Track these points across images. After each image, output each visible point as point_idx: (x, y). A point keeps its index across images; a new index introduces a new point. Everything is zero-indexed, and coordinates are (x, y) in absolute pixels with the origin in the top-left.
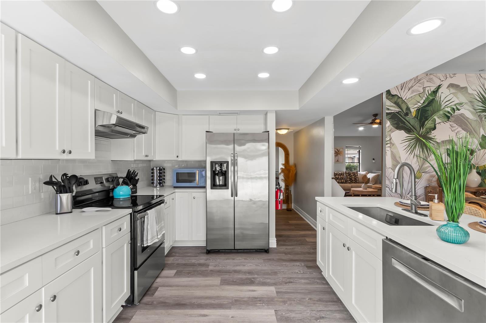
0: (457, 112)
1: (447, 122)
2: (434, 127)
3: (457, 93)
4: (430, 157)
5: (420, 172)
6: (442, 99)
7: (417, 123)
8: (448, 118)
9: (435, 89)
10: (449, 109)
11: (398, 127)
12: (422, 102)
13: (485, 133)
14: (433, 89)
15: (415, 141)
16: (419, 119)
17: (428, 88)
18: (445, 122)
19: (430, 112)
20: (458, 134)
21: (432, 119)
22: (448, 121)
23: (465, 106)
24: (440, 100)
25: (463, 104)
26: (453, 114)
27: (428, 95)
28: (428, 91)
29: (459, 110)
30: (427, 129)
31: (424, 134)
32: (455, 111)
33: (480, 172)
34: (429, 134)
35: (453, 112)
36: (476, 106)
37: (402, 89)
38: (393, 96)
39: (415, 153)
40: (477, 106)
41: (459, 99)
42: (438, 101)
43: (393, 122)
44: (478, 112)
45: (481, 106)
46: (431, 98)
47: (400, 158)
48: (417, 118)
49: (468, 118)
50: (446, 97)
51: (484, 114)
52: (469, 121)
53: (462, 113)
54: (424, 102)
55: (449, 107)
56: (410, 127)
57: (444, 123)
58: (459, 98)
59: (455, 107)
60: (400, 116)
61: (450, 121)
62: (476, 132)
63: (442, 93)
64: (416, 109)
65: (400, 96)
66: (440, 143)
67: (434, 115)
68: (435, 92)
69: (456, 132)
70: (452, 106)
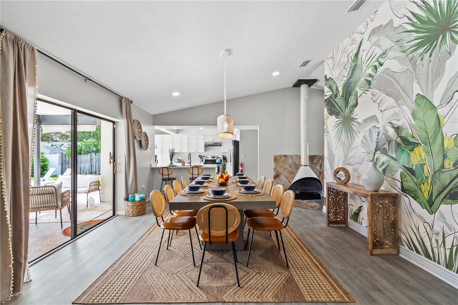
0: (380, 69)
1: (368, 91)
2: (356, 102)
3: (379, 39)
4: (353, 144)
5: (345, 164)
6: (363, 61)
7: (343, 103)
8: (369, 83)
9: (357, 49)
10: (370, 71)
11: (331, 113)
12: (346, 76)
13: (422, 90)
14: (355, 52)
15: (342, 124)
16: (344, 98)
17: (351, 54)
18: (367, 91)
19: (352, 84)
20: (381, 105)
21: (354, 94)
22: (369, 88)
23: (390, 54)
24: (361, 62)
25: (387, 53)
26: (374, 75)
27: (351, 62)
28: (351, 57)
29: (381, 65)
30: (350, 108)
31: (349, 114)
32: (377, 69)
33: (414, 169)
34: (352, 113)
35: (375, 71)
36: (406, 45)
37: (333, 69)
38: (328, 79)
39: (341, 141)
40: (407, 43)
41: (381, 48)
42: (359, 65)
43: (328, 108)
44: (409, 53)
45: (416, 39)
46: (354, 64)
47: (332, 147)
48: (343, 97)
49: (394, 72)
50: (366, 55)
51: (419, 52)
52: (396, 76)
53: (386, 68)
54: (348, 75)
55: (371, 67)
56: (338, 110)
57: (366, 93)
58: (381, 46)
59: (377, 64)
60: (332, 99)
61: (371, 88)
62: (406, 94)
63: (363, 51)
64: (342, 86)
65: (332, 78)
66: (361, 123)
67: (356, 87)
68: (357, 55)
69: (378, 102)
70: (373, 64)
